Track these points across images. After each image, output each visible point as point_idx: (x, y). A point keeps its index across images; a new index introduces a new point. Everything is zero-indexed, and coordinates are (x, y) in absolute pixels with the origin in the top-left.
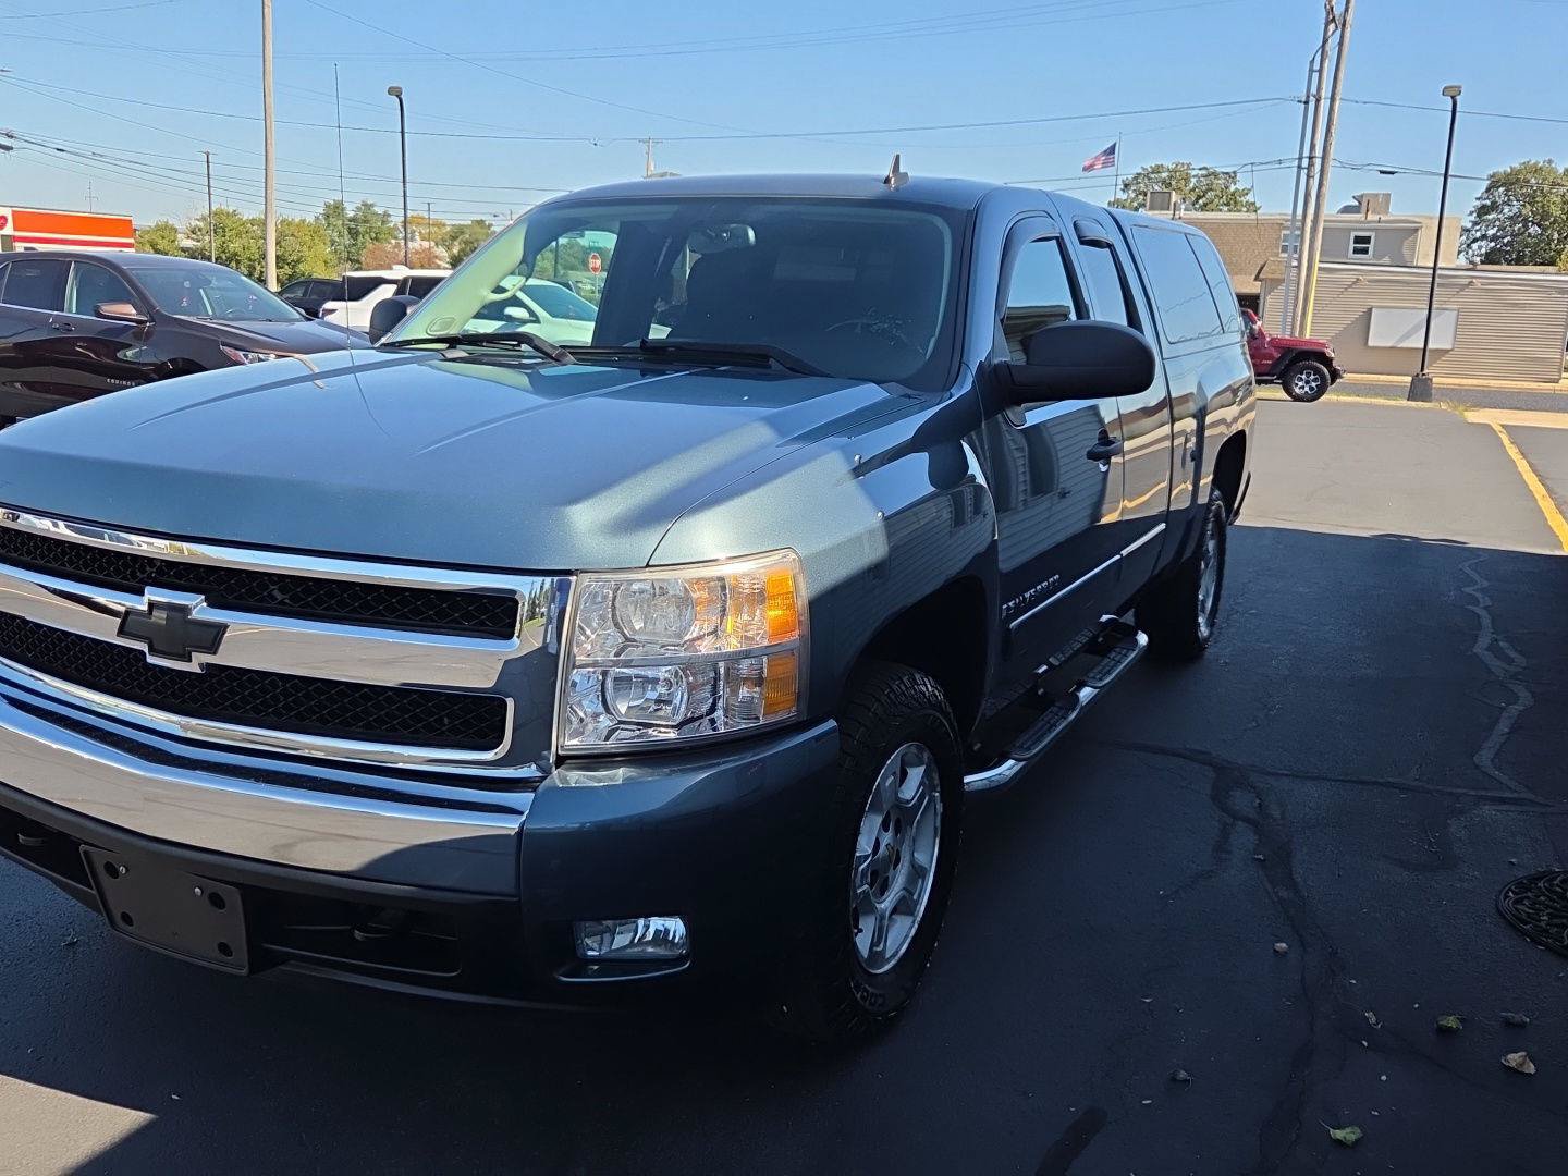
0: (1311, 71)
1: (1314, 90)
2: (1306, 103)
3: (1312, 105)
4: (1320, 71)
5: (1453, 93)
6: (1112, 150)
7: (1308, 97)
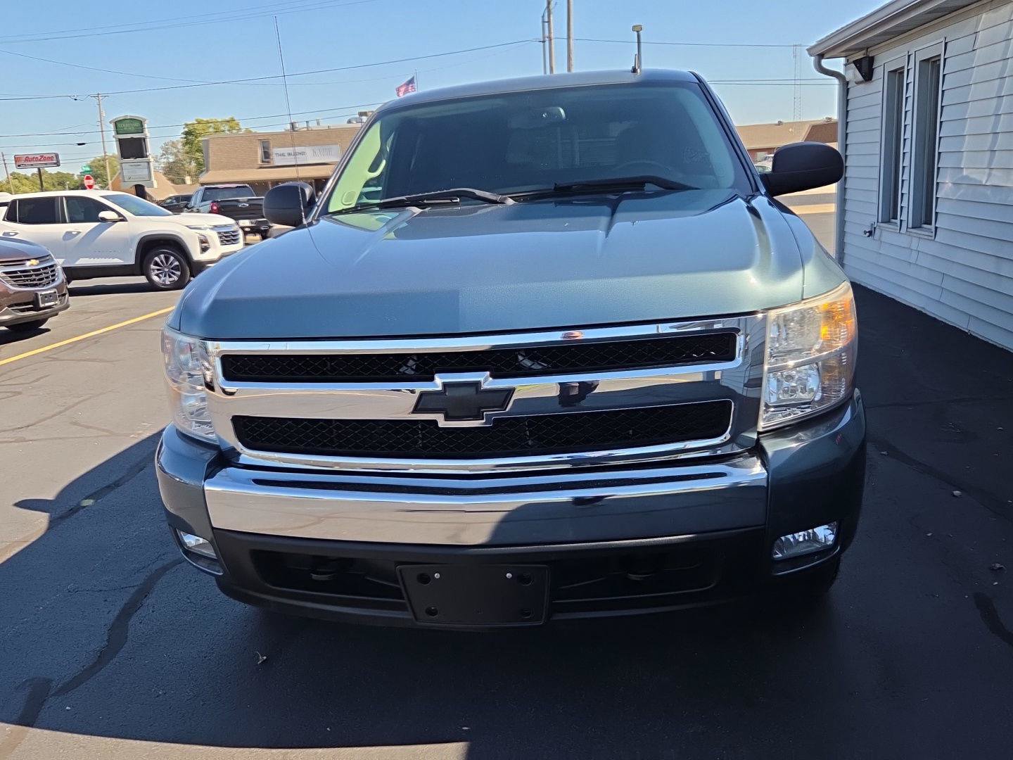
0: (544, 22)
1: (547, 34)
2: (544, 42)
3: (547, 43)
4: (549, 22)
5: (637, 29)
6: (411, 81)
7: (544, 38)
